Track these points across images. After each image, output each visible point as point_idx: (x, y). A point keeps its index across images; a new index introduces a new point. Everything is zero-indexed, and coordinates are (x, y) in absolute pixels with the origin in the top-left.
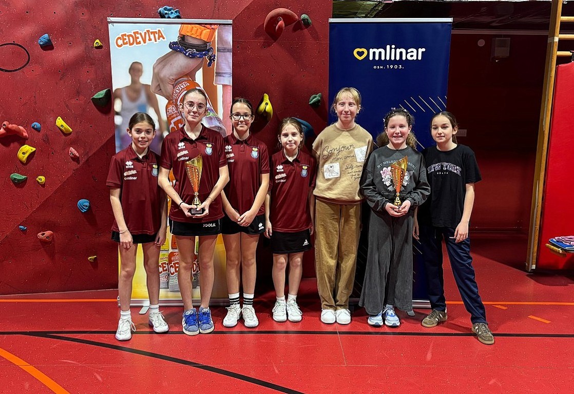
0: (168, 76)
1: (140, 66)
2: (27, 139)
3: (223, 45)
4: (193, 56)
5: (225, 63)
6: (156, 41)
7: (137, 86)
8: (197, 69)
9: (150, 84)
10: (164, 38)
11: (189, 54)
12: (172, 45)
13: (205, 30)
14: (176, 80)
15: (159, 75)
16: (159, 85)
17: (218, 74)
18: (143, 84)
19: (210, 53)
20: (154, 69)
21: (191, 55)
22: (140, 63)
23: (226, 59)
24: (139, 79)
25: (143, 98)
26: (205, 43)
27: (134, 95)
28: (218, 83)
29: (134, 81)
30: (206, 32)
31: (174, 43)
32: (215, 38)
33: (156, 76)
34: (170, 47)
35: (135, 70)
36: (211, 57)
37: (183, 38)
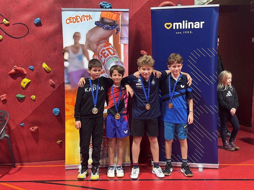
0: (94, 40)
1: (79, 34)
2: (26, 75)
3: (124, 23)
4: (108, 29)
5: (125, 32)
6: (88, 21)
7: (77, 45)
8: (110, 35)
9: (85, 44)
10: (92, 19)
11: (106, 27)
12: (96, 23)
13: (114, 14)
14: (99, 42)
15: (89, 39)
16: (89, 44)
17: (122, 38)
18: (81, 44)
19: (117, 27)
20: (86, 36)
21: (106, 28)
22: (79, 33)
23: (126, 30)
24: (78, 41)
25: (80, 52)
26: (114, 22)
27: (76, 50)
28: (121, 43)
29: (76, 43)
30: (115, 16)
31: (98, 22)
32: (120, 19)
33: (88, 40)
34: (95, 24)
35: (76, 36)
36: (117, 29)
37: (102, 19)
